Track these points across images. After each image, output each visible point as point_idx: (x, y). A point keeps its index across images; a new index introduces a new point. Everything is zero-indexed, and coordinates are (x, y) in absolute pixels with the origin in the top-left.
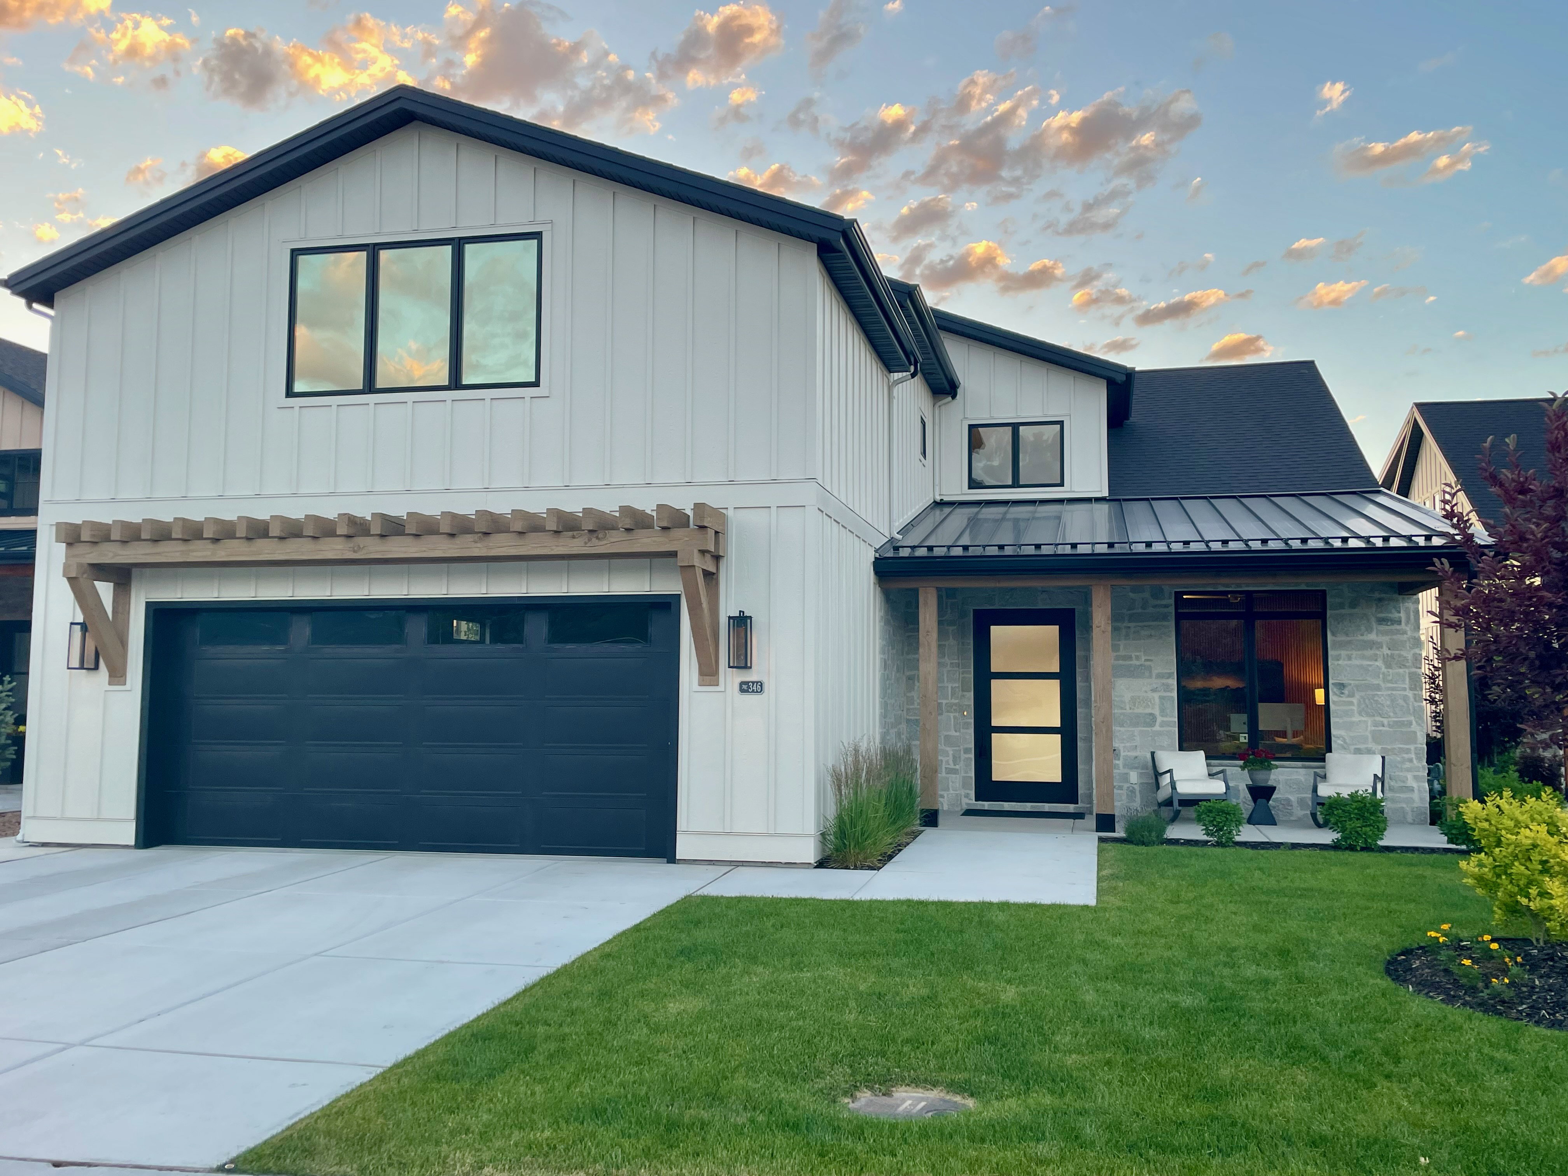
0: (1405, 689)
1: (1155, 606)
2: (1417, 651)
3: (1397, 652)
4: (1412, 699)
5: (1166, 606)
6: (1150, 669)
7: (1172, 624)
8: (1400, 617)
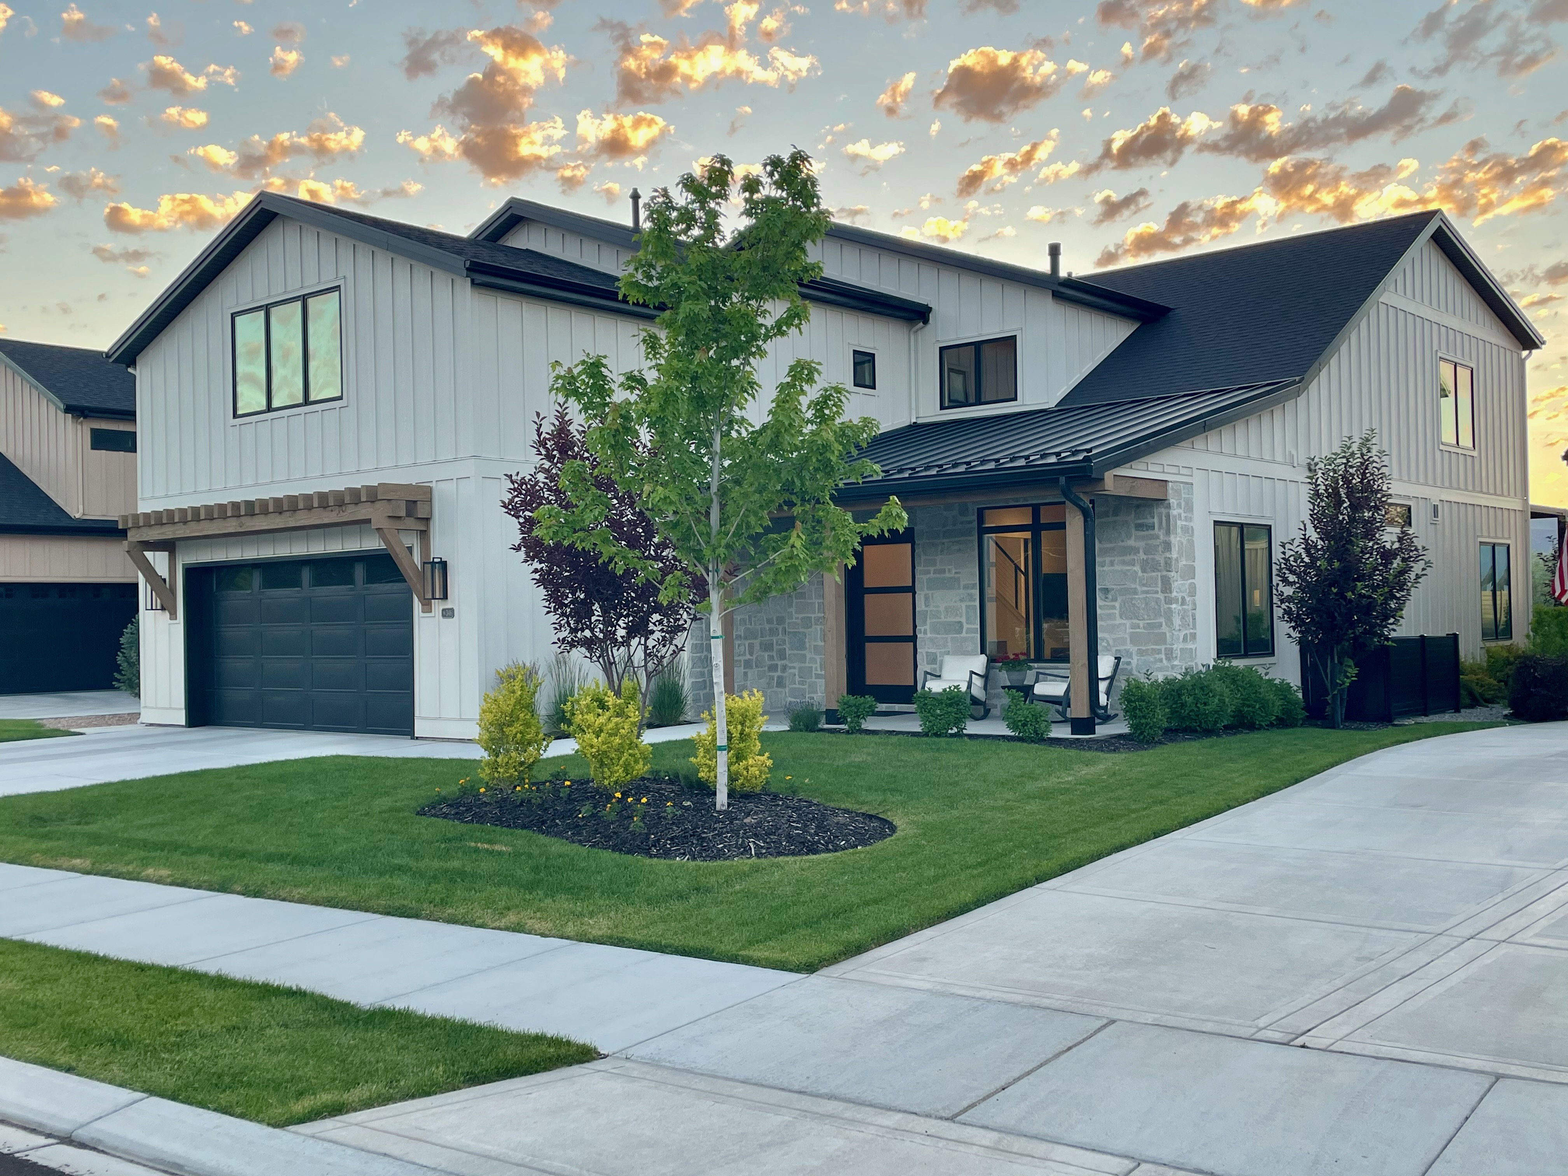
0: (1157, 592)
1: (962, 523)
2: (1167, 555)
3: (1150, 557)
4: (1163, 601)
5: (970, 522)
6: (958, 580)
7: (975, 538)
8: (1154, 523)
